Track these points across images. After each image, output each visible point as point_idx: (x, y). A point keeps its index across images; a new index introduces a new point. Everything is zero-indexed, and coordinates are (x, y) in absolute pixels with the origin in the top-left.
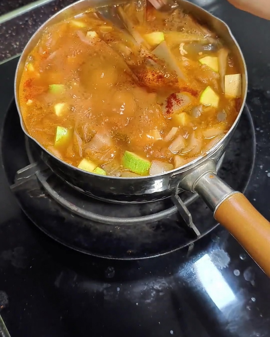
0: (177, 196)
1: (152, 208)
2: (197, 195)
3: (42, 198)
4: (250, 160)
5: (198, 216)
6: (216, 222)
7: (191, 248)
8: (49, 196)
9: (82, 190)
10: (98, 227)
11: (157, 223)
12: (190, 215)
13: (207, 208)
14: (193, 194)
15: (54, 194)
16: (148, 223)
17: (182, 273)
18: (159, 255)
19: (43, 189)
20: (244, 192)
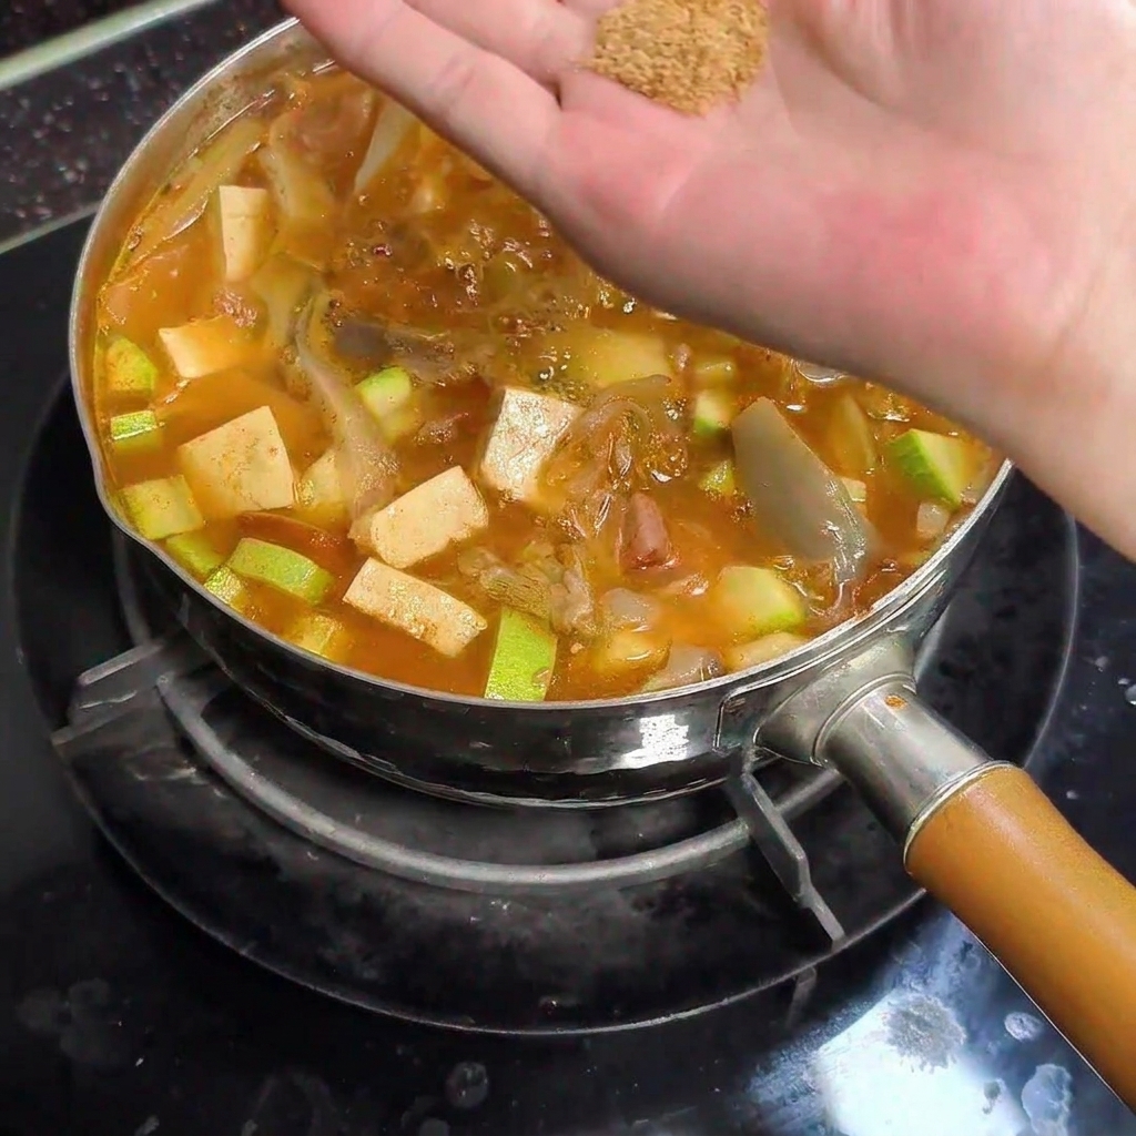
0: (749, 781)
1: (644, 825)
2: (831, 775)
3: (185, 784)
4: (1054, 635)
5: (835, 861)
6: (909, 884)
7: (803, 990)
8: (212, 772)
9: (355, 754)
10: (419, 900)
11: (662, 887)
12: (800, 855)
13: (871, 827)
14: (814, 771)
15: (236, 767)
16: (626, 885)
17: (769, 1088)
18: (672, 1017)
19: (188, 747)
20: (1028, 763)
